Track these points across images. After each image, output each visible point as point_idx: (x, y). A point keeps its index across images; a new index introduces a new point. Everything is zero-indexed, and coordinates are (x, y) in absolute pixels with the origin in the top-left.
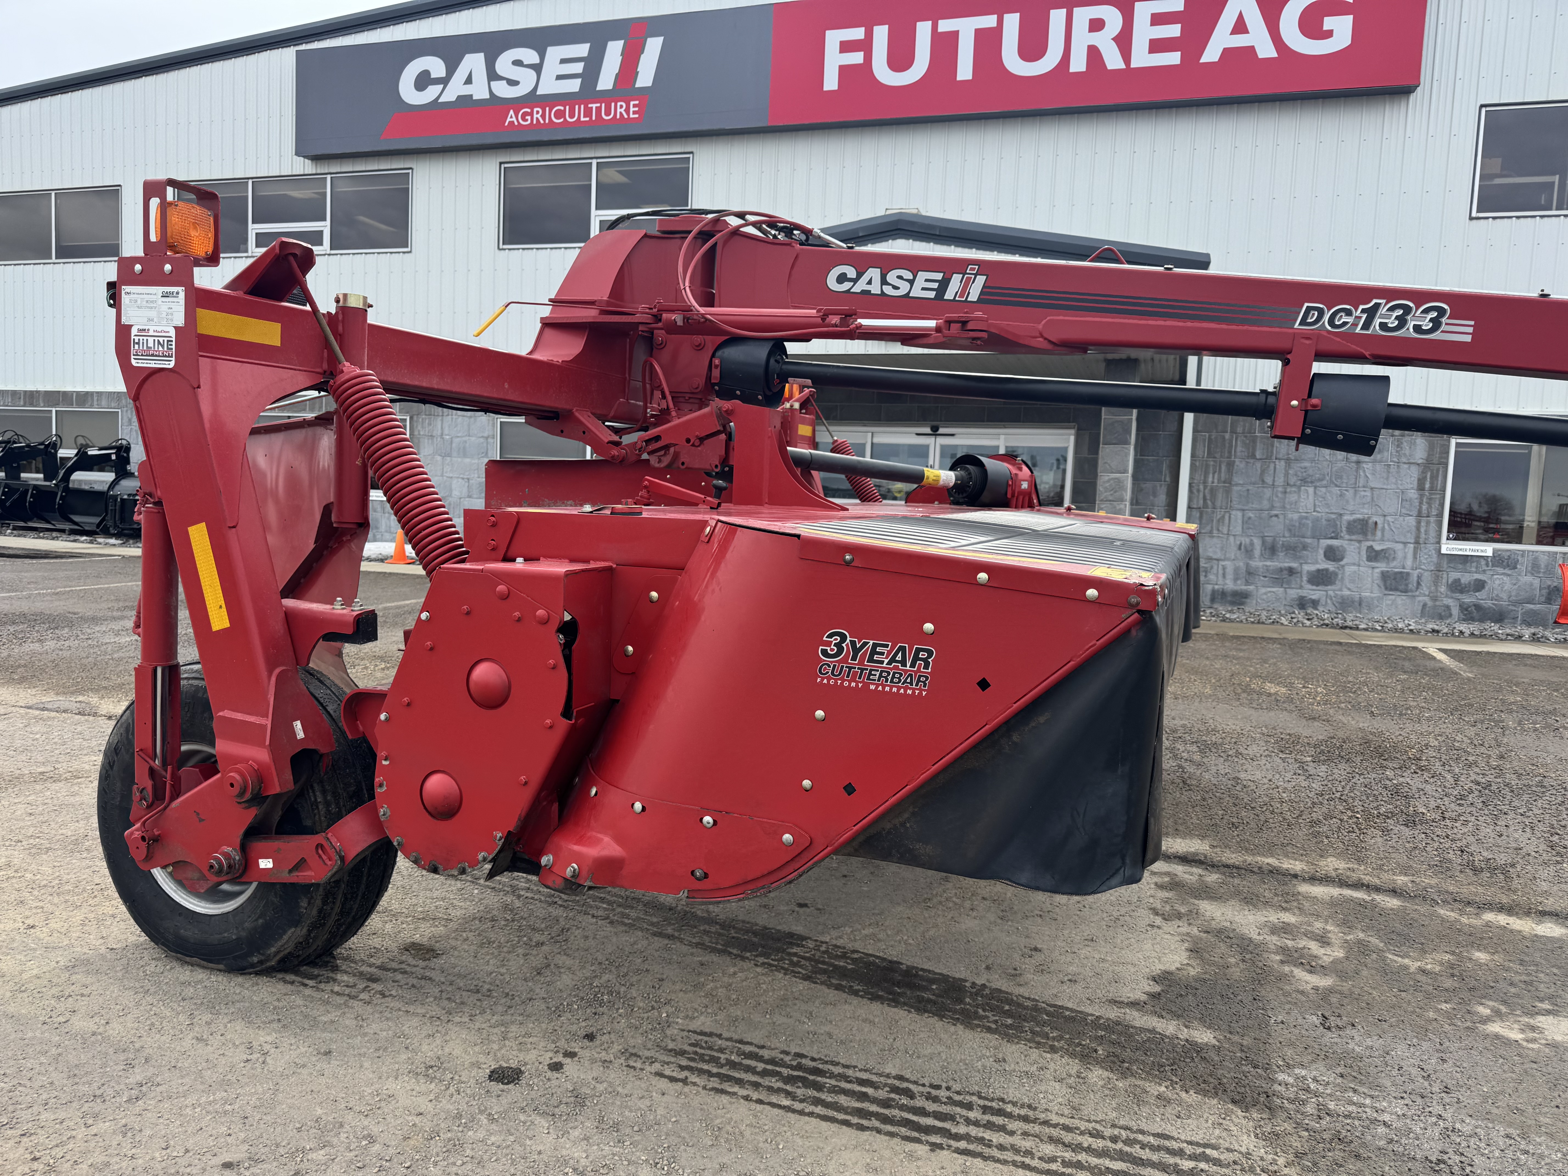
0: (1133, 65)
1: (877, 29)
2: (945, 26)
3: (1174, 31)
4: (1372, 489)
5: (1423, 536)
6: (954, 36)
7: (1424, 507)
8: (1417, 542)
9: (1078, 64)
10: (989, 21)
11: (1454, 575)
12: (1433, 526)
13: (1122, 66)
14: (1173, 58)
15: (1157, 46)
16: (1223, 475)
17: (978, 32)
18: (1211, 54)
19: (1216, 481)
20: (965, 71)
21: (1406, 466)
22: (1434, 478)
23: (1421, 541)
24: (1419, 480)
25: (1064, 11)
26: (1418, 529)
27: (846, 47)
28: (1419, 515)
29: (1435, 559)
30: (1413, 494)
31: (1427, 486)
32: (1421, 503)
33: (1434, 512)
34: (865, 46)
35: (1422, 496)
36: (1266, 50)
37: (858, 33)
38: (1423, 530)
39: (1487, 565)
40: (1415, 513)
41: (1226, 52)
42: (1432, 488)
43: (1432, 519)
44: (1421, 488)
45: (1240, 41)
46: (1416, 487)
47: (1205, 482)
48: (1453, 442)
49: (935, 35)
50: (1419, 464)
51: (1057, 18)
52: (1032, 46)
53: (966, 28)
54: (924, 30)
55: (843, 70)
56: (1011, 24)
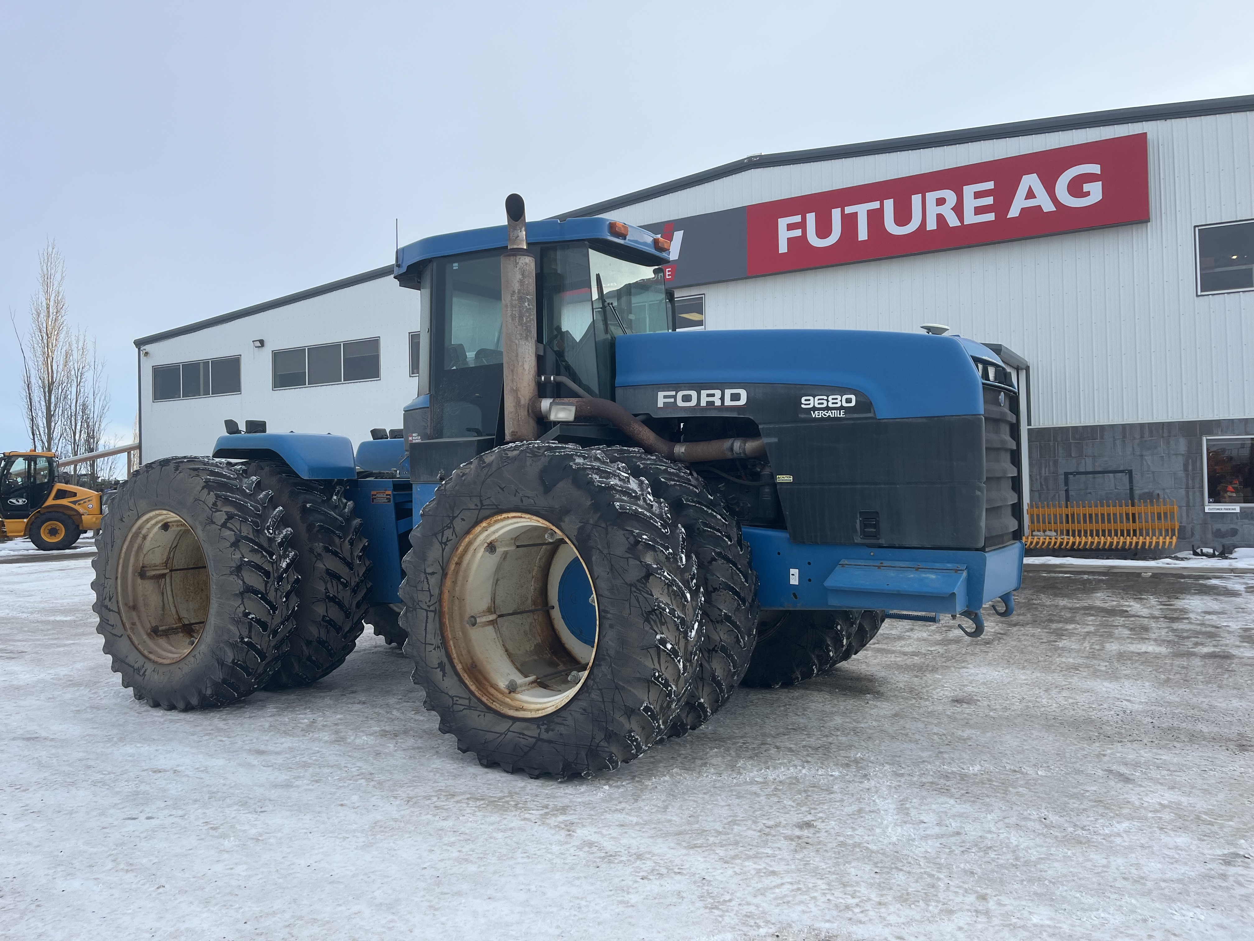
0: (966, 223)
1: (808, 215)
2: (849, 210)
3: (989, 201)
4: (1153, 472)
5: (1191, 501)
6: (855, 215)
7: (1190, 482)
8: (1188, 505)
9: (932, 225)
10: (876, 205)
11: (1217, 526)
12: (1198, 494)
13: (958, 224)
14: (991, 217)
15: (979, 211)
16: (1052, 469)
17: (870, 213)
18: (1014, 212)
19: (1047, 473)
20: (863, 234)
21: (1174, 457)
22: (1194, 463)
23: (1191, 504)
24: (1184, 465)
25: (919, 196)
26: (1188, 496)
27: (790, 227)
28: (1187, 487)
29: (1202, 515)
30: (1181, 474)
31: (1190, 468)
32: (1187, 480)
33: (1197, 486)
34: (802, 225)
35: (1187, 475)
36: (1048, 207)
37: (797, 219)
38: (1191, 497)
39: (1237, 518)
40: (1184, 486)
41: (1024, 210)
42: (1194, 469)
43: (1197, 490)
44: (1186, 470)
45: (1031, 203)
46: (1182, 469)
47: (1040, 474)
48: (1204, 439)
49: (844, 216)
50: (1183, 455)
51: (916, 200)
52: (903, 217)
53: (862, 210)
54: (836, 214)
55: (790, 240)
56: (889, 205)
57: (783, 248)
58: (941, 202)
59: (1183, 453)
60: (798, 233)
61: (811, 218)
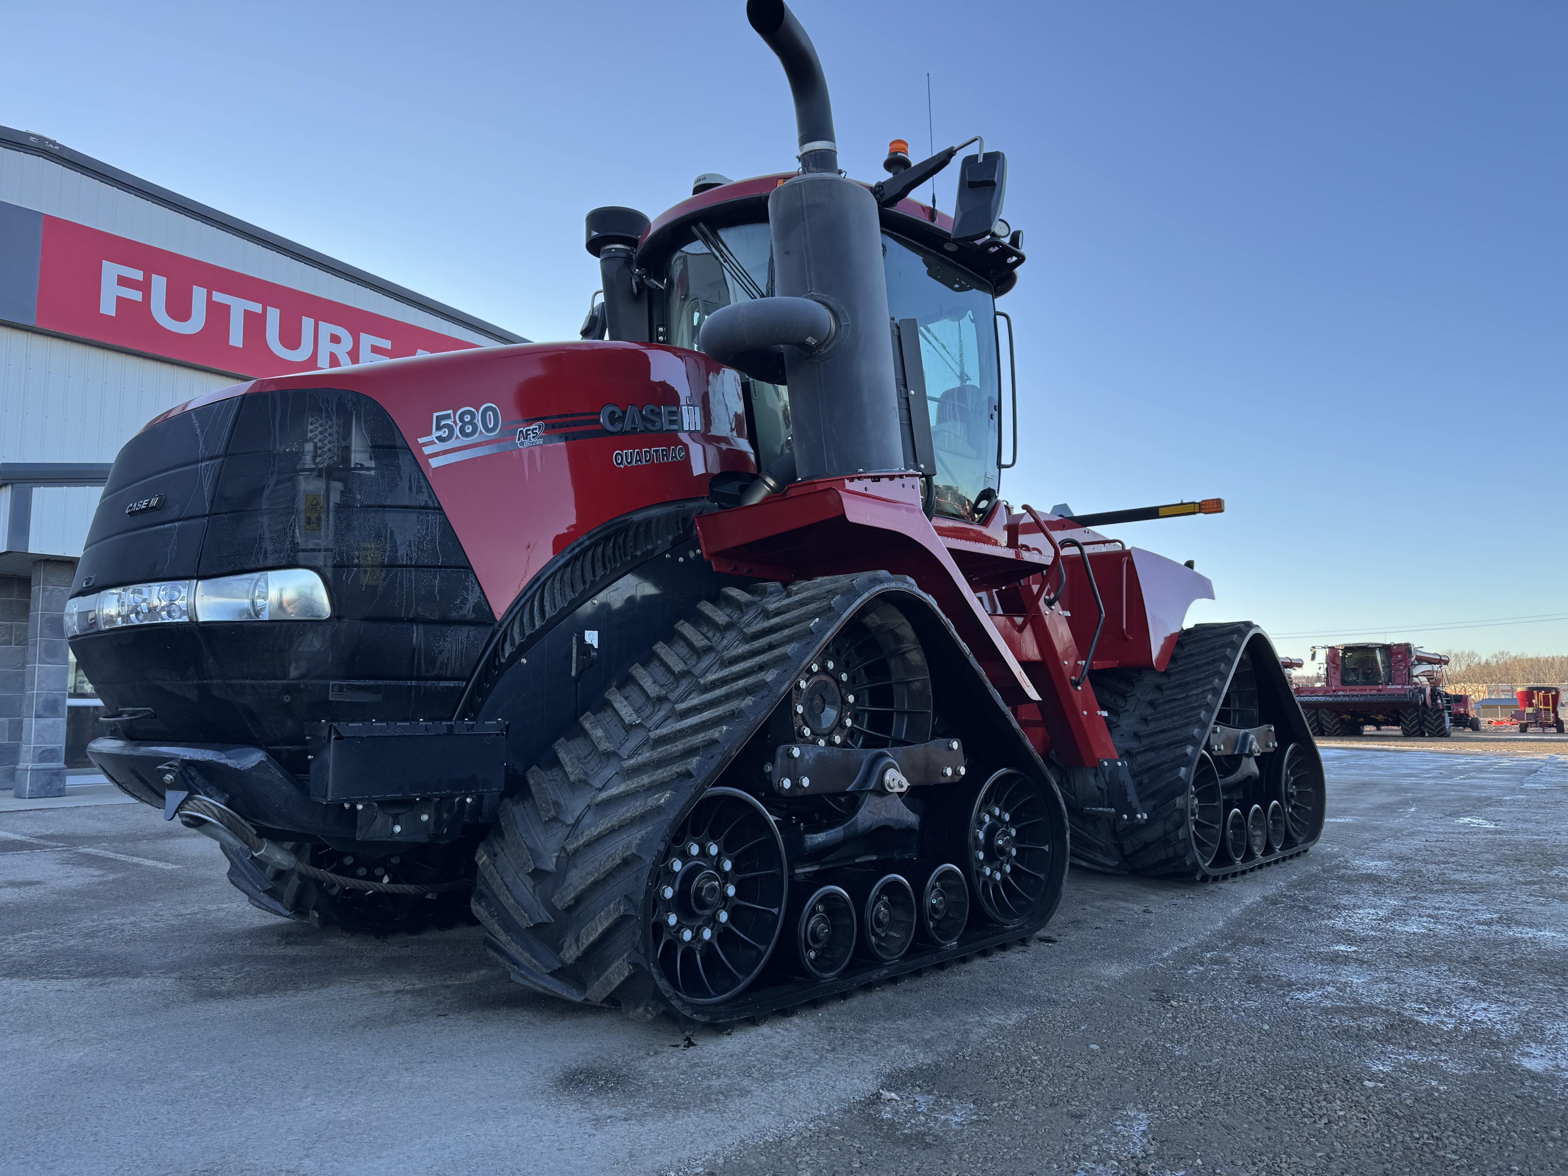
1: (154, 277)
2: (218, 297)
6: (227, 308)
9: (324, 366)
10: (257, 308)
17: (247, 312)
20: (236, 338)
25: (312, 321)
27: (123, 281)
34: (145, 287)
37: (137, 275)
49: (210, 302)
51: (307, 324)
52: (291, 339)
53: (238, 307)
54: (199, 295)
55: (120, 301)
56: (273, 316)
57: (108, 307)
58: (335, 339)
60: (137, 296)
61: (159, 284)
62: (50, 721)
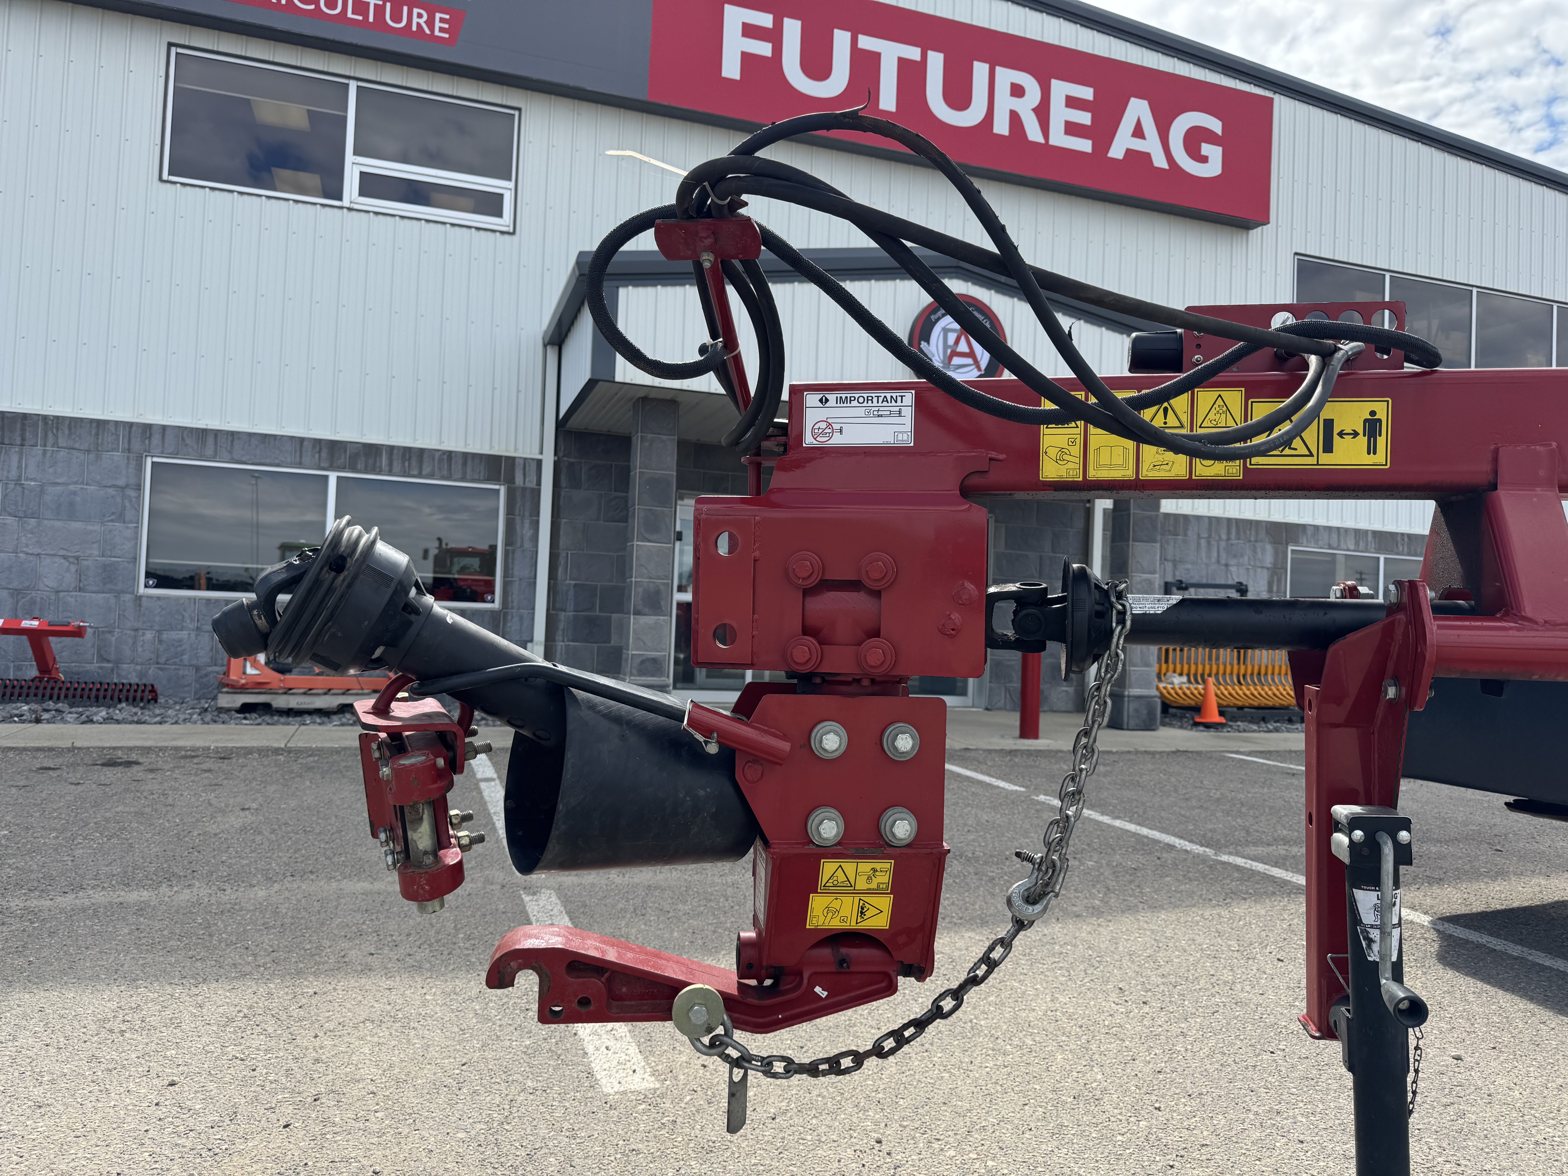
0: (1052, 142)
1: (787, 21)
3: (1084, 118)
6: (876, 57)
9: (1001, 127)
10: (913, 53)
13: (1040, 139)
14: (1085, 145)
15: (1071, 129)
17: (901, 61)
18: (1117, 151)
20: (888, 101)
22: (1279, 581)
24: (1269, 583)
25: (986, 67)
27: (750, 31)
31: (1275, 588)
34: (774, 37)
36: (1160, 161)
37: (765, 20)
41: (1129, 152)
42: (1278, 591)
44: (1270, 590)
45: (1138, 145)
46: (1266, 589)
48: (1290, 548)
49: (855, 51)
50: (1268, 569)
51: (980, 71)
52: (956, 94)
53: (891, 54)
54: (842, 41)
55: (745, 58)
56: (936, 63)
57: (731, 69)
58: (1017, 91)
59: (1269, 566)
60: (764, 49)
61: (792, 29)
62: (650, 620)
